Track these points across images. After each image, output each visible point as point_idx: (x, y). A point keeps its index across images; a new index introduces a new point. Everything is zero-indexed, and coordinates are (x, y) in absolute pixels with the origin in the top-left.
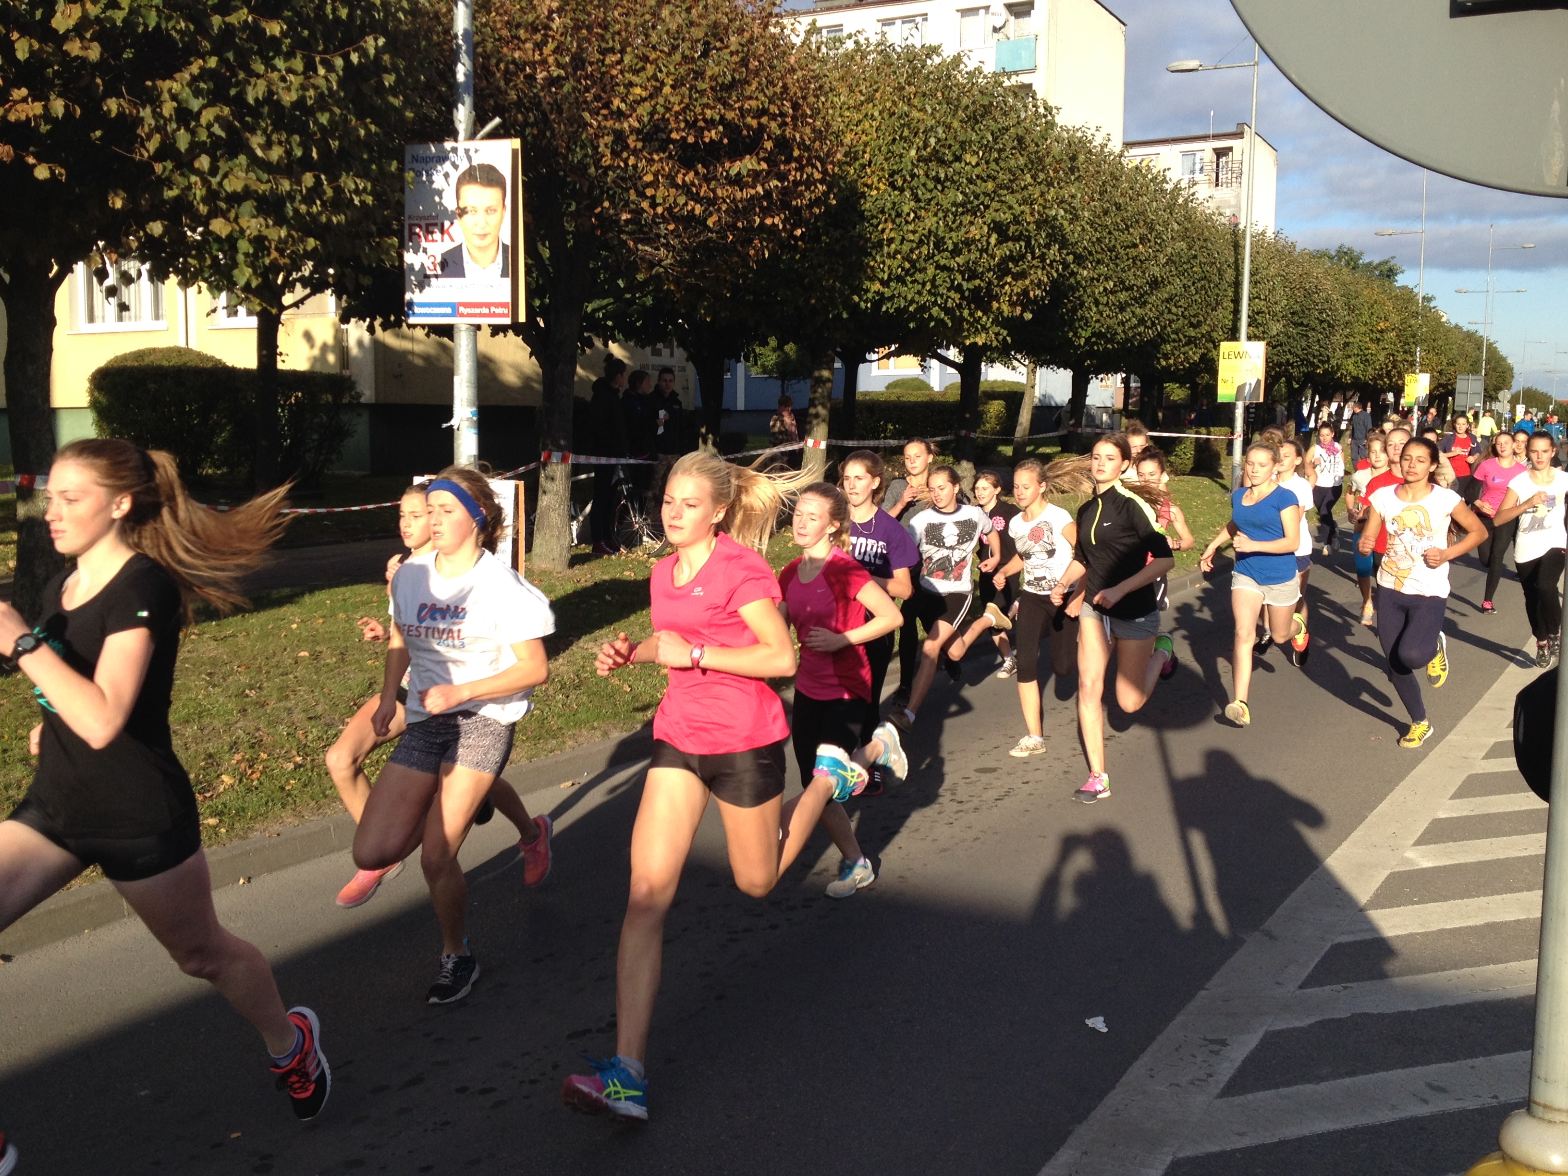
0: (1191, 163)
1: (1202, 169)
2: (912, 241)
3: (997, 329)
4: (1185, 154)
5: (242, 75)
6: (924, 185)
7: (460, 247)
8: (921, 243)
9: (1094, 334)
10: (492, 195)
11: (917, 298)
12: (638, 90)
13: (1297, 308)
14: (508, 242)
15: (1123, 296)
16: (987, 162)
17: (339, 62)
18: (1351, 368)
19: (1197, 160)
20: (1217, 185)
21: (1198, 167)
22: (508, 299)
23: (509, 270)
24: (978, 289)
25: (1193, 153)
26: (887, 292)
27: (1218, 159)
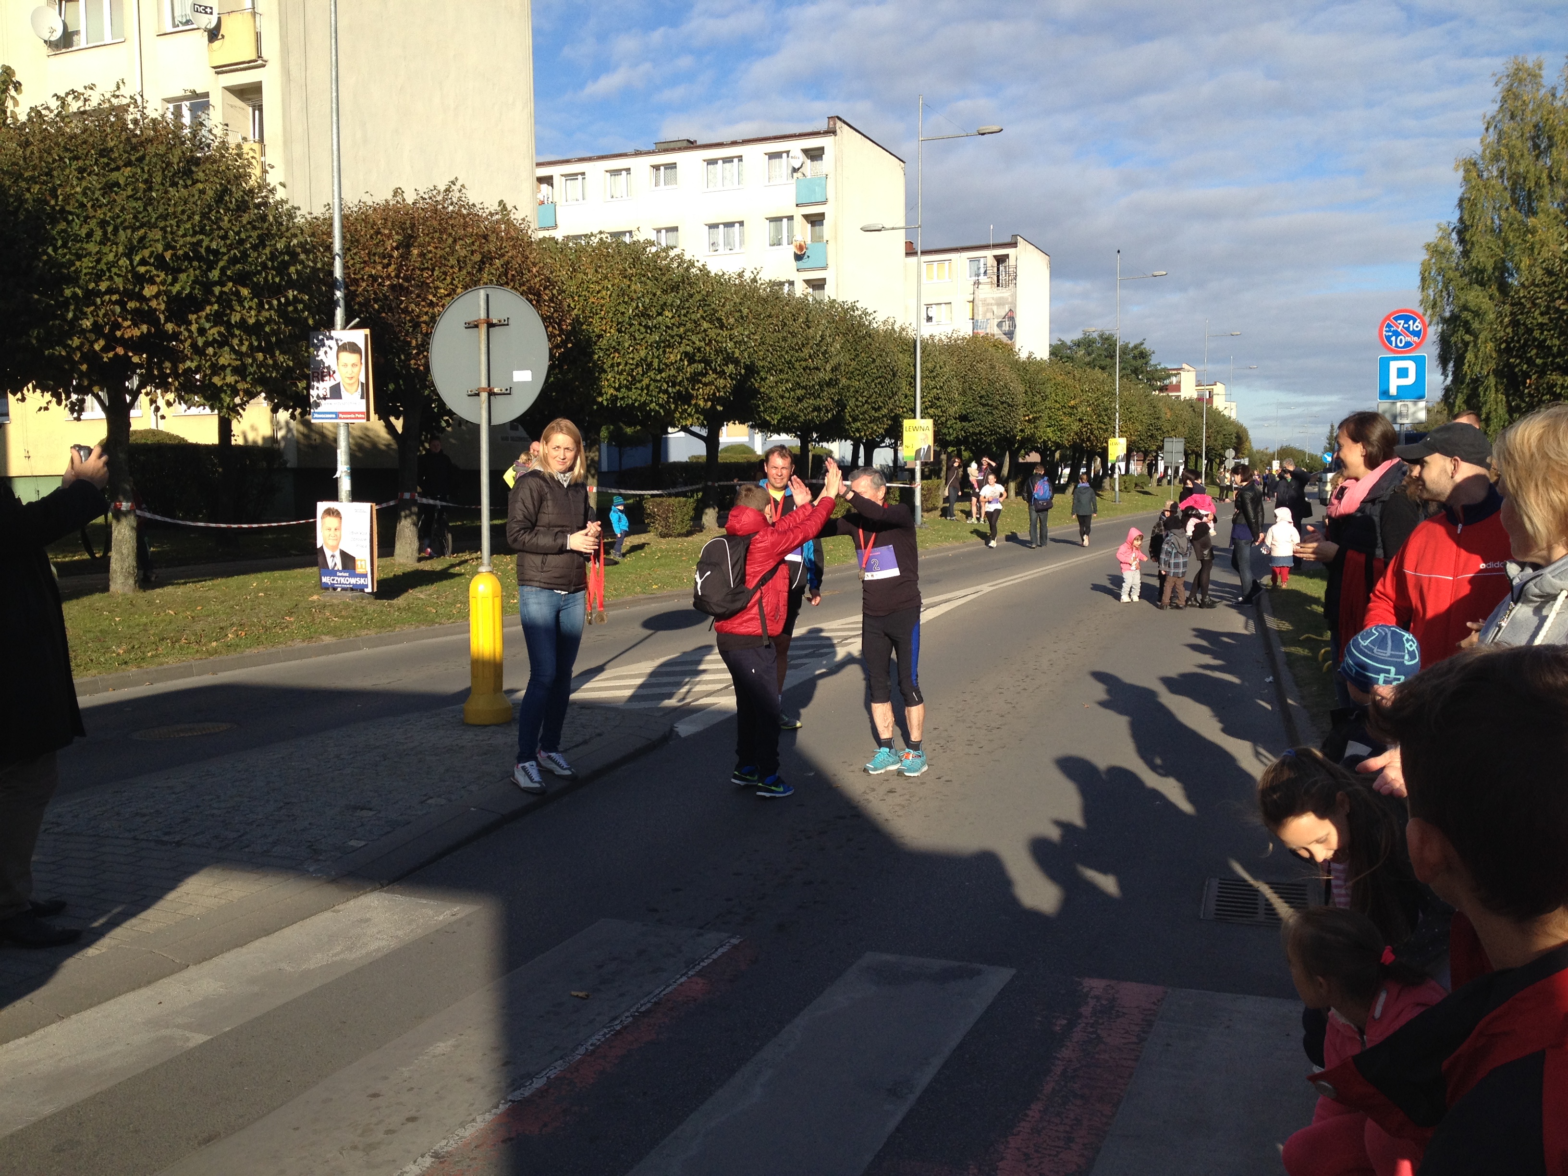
0: (976, 268)
1: (985, 273)
4: (972, 260)
6: (639, 330)
7: (339, 383)
10: (353, 358)
11: (639, 398)
14: (364, 381)
16: (679, 316)
19: (982, 265)
20: (998, 286)
21: (982, 271)
22: (364, 410)
23: (365, 395)
24: (679, 392)
25: (977, 260)
26: (620, 395)
27: (998, 265)
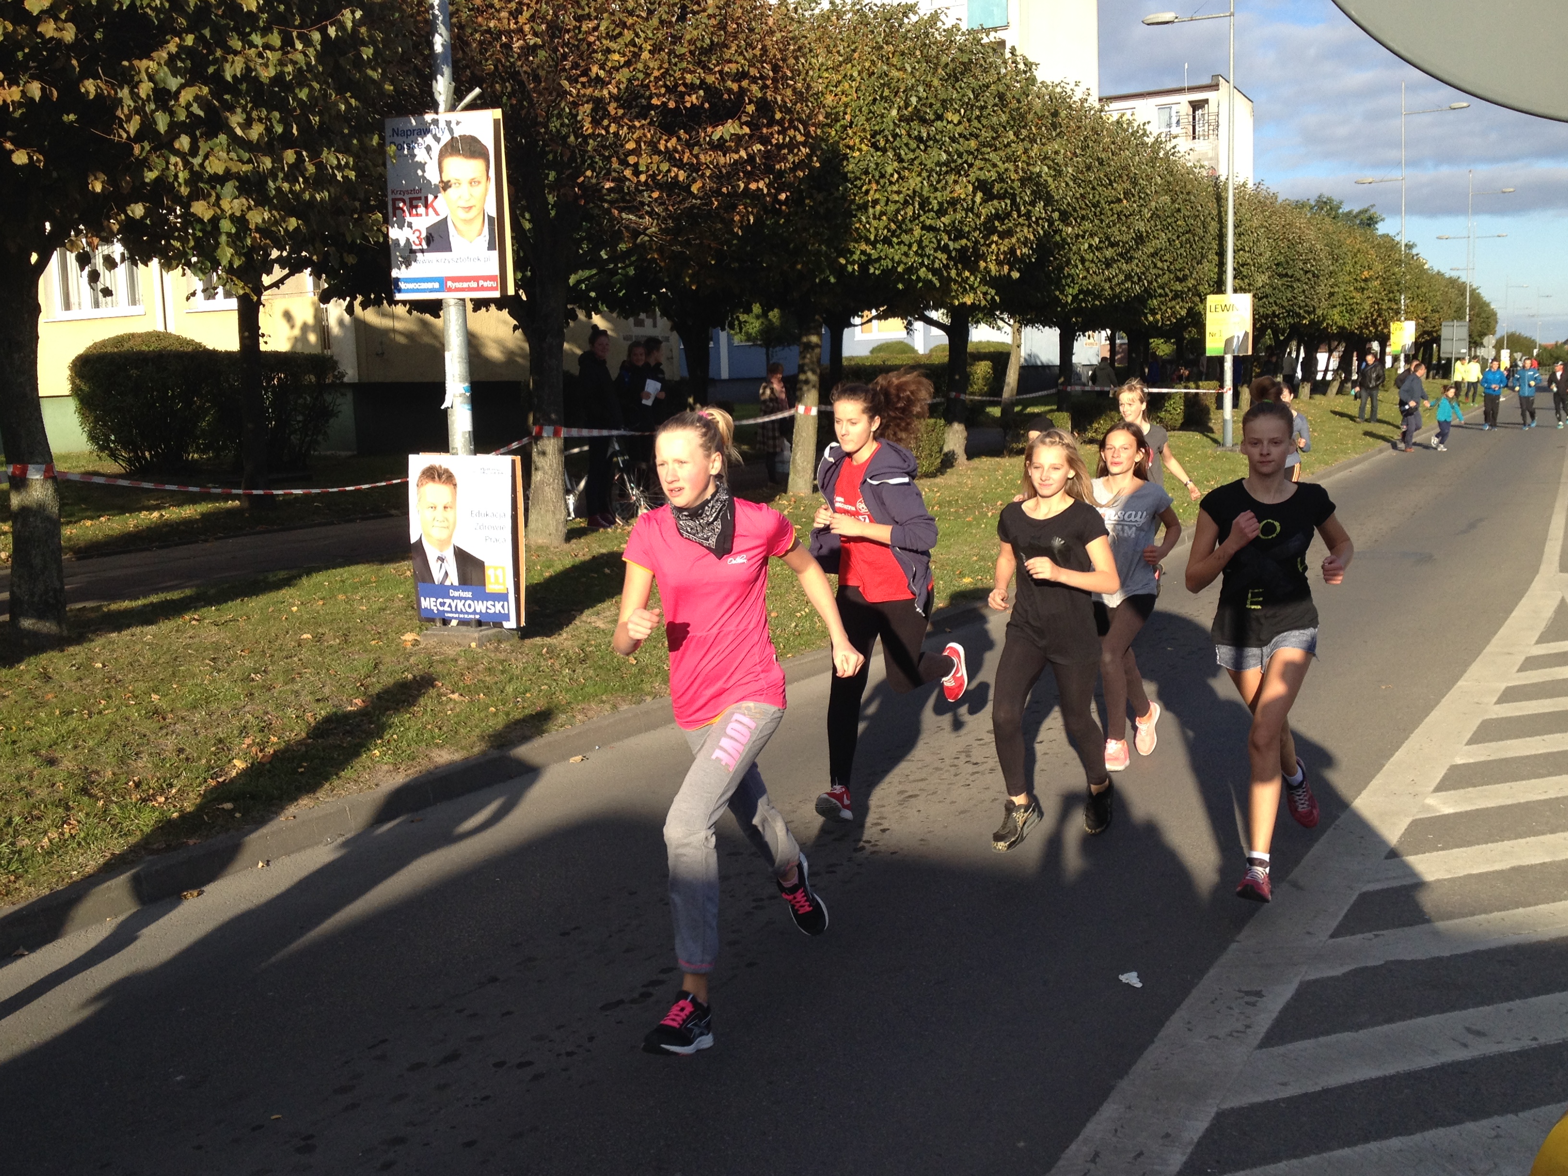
0: (1167, 117)
1: (1178, 122)
2: (896, 202)
3: (985, 289)
4: (1161, 107)
5: (219, 53)
7: (445, 220)
8: (906, 203)
9: (1081, 291)
10: (477, 165)
11: (904, 259)
12: (616, 57)
13: (1281, 258)
14: (494, 214)
15: (1109, 253)
16: (969, 120)
17: (316, 36)
18: (1336, 317)
19: (1173, 114)
20: (1194, 138)
21: (1174, 120)
22: (496, 272)
23: (496, 242)
24: (964, 249)
25: (1168, 107)
26: (874, 254)
27: (1194, 112)
